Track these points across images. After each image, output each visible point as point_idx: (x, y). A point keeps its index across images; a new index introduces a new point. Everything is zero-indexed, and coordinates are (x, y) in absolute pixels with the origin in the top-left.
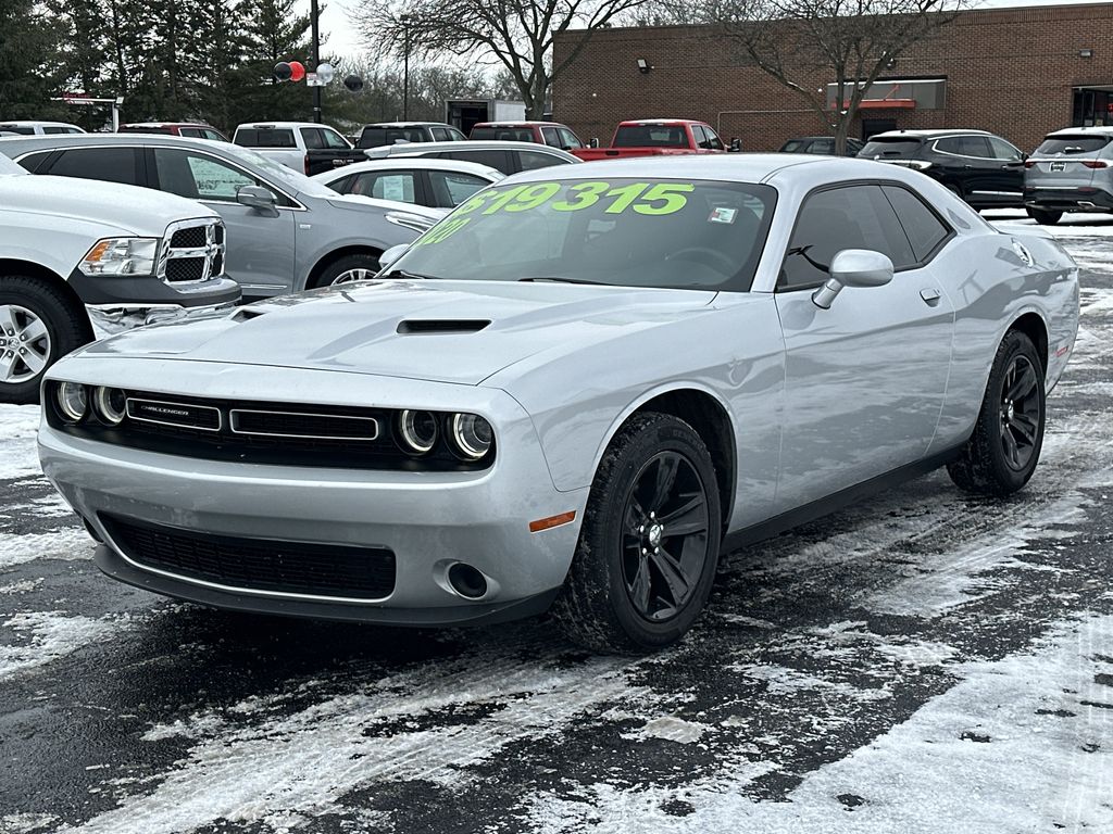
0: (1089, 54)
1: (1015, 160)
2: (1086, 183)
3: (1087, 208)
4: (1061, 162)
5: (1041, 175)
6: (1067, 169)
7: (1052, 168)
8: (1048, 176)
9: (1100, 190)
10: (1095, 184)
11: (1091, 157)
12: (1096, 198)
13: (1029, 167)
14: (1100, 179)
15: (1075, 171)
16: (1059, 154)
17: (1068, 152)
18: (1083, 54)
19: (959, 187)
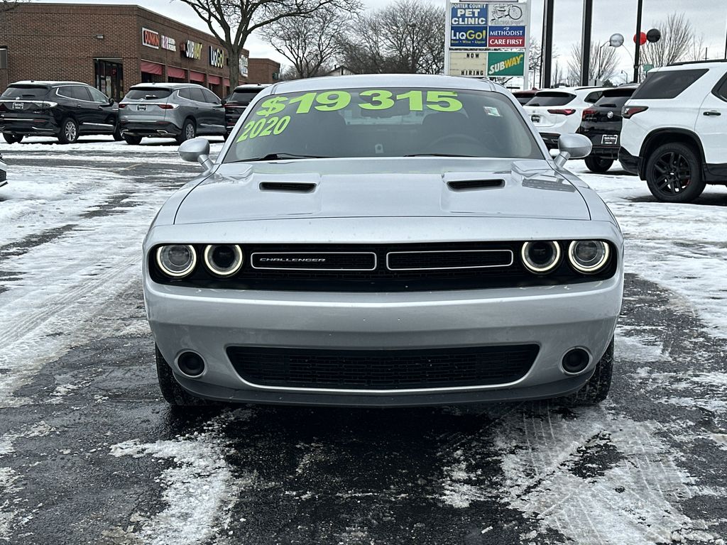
0: (102, 37)
1: (104, 102)
2: (161, 118)
3: (162, 134)
4: (144, 105)
5: (130, 112)
6: (149, 109)
7: (138, 109)
8: (135, 113)
9: (170, 123)
10: (167, 119)
11: (163, 102)
12: (168, 128)
13: (122, 107)
14: (169, 116)
15: (154, 111)
16: (142, 100)
17: (148, 98)
18: (98, 37)
19: (75, 120)
